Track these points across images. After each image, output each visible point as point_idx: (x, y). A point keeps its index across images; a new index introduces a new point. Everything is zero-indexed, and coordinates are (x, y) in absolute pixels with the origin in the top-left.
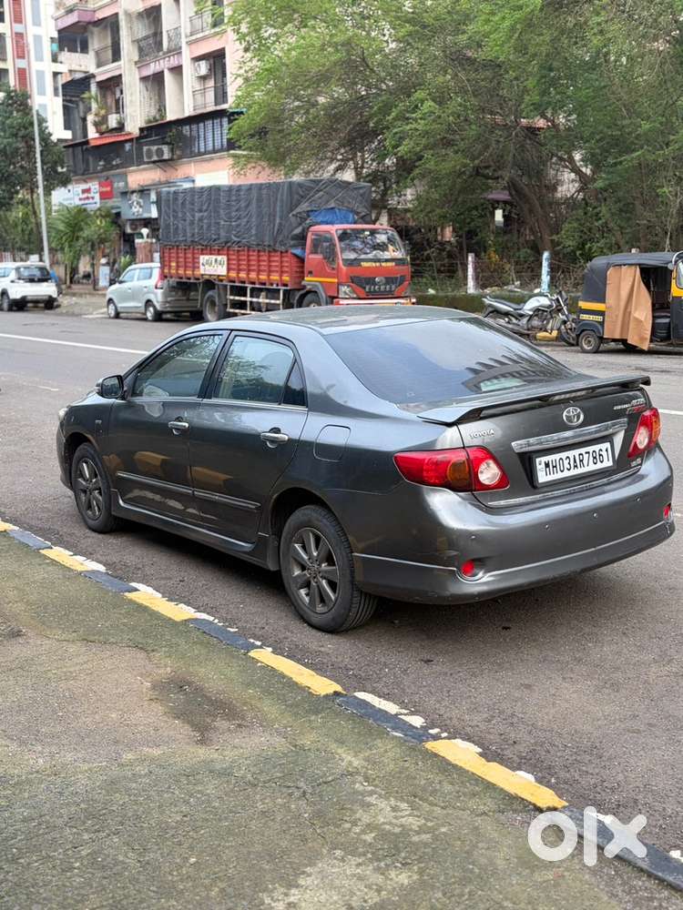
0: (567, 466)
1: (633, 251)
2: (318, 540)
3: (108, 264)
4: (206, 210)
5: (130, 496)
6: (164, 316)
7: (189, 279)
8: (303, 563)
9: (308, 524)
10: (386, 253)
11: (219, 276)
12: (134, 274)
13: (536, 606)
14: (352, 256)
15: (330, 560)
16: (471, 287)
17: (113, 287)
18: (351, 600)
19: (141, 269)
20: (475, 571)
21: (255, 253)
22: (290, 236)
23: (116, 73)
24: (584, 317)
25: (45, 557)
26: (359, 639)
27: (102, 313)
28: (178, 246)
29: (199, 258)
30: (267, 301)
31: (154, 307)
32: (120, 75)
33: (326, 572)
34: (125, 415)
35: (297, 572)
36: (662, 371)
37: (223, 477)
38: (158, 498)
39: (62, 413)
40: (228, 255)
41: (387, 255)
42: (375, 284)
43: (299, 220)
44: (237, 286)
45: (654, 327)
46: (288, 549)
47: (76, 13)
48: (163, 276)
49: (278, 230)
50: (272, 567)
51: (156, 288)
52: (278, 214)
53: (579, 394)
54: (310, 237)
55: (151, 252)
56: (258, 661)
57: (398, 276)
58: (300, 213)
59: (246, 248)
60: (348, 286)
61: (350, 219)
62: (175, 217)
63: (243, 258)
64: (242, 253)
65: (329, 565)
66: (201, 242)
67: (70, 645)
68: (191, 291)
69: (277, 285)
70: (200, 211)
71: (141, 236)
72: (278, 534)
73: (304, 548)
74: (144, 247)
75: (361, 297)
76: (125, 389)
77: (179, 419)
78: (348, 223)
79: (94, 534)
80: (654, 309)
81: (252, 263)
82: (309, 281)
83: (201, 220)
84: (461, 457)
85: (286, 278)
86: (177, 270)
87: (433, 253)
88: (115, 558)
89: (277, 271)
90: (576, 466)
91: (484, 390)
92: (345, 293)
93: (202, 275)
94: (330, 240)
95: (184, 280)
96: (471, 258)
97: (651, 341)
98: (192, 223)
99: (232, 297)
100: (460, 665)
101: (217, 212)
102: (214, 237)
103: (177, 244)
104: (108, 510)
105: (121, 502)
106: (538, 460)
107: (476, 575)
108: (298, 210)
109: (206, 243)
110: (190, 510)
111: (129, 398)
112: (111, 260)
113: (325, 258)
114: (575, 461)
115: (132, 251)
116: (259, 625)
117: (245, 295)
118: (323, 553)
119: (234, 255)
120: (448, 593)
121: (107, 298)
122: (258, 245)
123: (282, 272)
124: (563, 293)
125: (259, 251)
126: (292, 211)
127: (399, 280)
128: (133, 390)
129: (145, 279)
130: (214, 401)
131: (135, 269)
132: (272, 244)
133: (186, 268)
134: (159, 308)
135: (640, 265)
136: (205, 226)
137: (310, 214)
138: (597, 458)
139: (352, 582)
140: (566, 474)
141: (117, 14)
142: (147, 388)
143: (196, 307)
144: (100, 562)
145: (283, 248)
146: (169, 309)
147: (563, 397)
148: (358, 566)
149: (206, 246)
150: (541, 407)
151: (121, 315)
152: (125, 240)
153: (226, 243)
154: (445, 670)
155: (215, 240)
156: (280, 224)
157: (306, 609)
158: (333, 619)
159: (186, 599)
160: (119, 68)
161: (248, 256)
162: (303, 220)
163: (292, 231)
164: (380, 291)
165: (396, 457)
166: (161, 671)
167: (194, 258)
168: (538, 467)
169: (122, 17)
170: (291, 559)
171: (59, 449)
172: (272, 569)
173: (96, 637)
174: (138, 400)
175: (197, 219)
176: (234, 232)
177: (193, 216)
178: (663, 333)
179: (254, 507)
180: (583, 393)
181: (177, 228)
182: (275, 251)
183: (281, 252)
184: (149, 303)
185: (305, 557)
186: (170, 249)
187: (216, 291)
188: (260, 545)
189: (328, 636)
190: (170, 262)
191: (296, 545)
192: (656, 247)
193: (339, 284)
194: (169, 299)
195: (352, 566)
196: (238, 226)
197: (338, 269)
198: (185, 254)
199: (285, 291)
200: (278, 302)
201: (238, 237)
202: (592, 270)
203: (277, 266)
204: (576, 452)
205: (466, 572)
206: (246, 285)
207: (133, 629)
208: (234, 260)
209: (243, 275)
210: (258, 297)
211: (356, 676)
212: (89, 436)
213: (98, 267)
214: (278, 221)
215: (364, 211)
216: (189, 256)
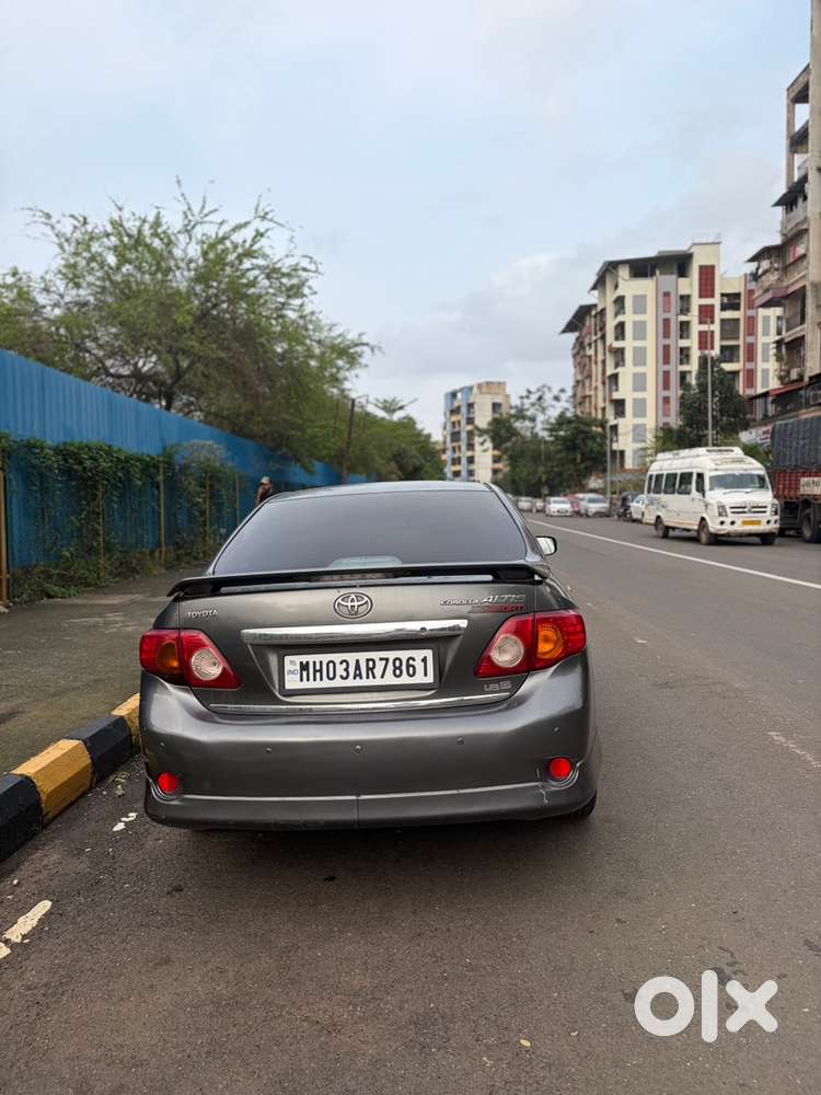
0: (341, 672)
4: (808, 438)
6: (787, 533)
11: (815, 496)
23: (799, 335)
28: (785, 471)
29: (800, 480)
32: (803, 337)
47: (771, 292)
62: (784, 446)
66: (803, 466)
68: (794, 510)
70: (803, 439)
83: (803, 447)
86: (784, 491)
90: (358, 675)
93: (802, 495)
95: (794, 500)
98: (797, 449)
102: (813, 461)
103: (785, 468)
109: (806, 467)
114: (357, 669)
133: (790, 489)
136: (806, 452)
138: (403, 668)
140: (339, 683)
141: (805, 287)
143: (799, 524)
149: (807, 469)
155: (813, 464)
160: (802, 330)
167: (796, 480)
168: (290, 668)
169: (808, 288)
175: (800, 445)
186: (778, 473)
187: (812, 509)
190: (779, 486)
198: (790, 477)
216: (793, 478)
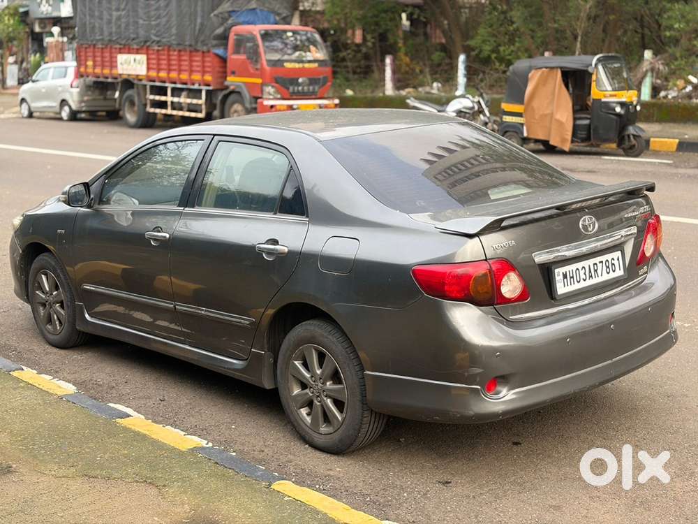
0: (583, 276)
1: (547, 54)
2: (321, 357)
3: (16, 62)
4: (124, 10)
5: (98, 309)
6: (79, 116)
7: (107, 78)
8: (304, 381)
9: (312, 340)
10: (308, 53)
11: (138, 76)
12: (48, 73)
13: (539, 418)
14: (276, 57)
15: (336, 378)
16: (389, 89)
17: (25, 87)
18: (362, 420)
19: (55, 68)
20: (499, 388)
21: (176, 53)
22: (212, 37)
24: (507, 119)
25: (18, 380)
26: (367, 460)
27: (14, 113)
28: (94, 46)
29: (116, 57)
30: (189, 101)
31: (70, 107)
33: (331, 390)
34: (94, 224)
35: (297, 391)
36: (594, 172)
37: (192, 286)
38: (121, 309)
39: (17, 221)
40: (148, 54)
41: (309, 56)
42: (298, 85)
43: (220, 20)
44: (157, 87)
45: (576, 128)
46: (287, 368)
48: (79, 75)
49: (199, 30)
50: (268, 385)
51: (72, 87)
52: (199, 13)
53: (594, 202)
54: (232, 38)
55: (62, 50)
56: (284, 495)
57: (321, 77)
58: (221, 13)
59: (166, 48)
60: (273, 87)
61: (272, 20)
62: (92, 16)
63: (164, 57)
64: (162, 52)
65: (335, 383)
66: (119, 41)
67: (71, 482)
68: (107, 90)
69: (200, 85)
70: (118, 10)
71: (52, 35)
72: (275, 350)
73: (305, 365)
74: (56, 46)
75: (285, 97)
76: (92, 196)
77: (158, 229)
78: (269, 23)
79: (55, 350)
80: (575, 112)
81: (173, 62)
82: (231, 81)
83: (119, 18)
84: (482, 270)
85: (208, 78)
86: (94, 69)
87: (349, 54)
88: (84, 376)
89: (199, 71)
90: (591, 277)
91: (492, 197)
92: (270, 94)
93: (120, 75)
94: (253, 39)
95: (101, 79)
96: (388, 60)
97: (572, 142)
98: (109, 22)
99: (152, 97)
100: (481, 487)
101: (135, 11)
102: (132, 36)
103: (94, 42)
104: (73, 324)
105: (87, 316)
106: (556, 271)
107: (498, 393)
108: (220, 10)
109: (123, 42)
110: (160, 323)
111: (96, 206)
112: (20, 59)
113: (248, 59)
114: (590, 272)
115: (41, 49)
116: (258, 448)
117: (166, 94)
118: (329, 371)
119: (153, 54)
120: (472, 413)
121: (20, 98)
122: (179, 44)
123: (204, 73)
124: (484, 95)
125: (180, 51)
126: (213, 10)
127: (321, 81)
128: (100, 197)
129: (60, 77)
130: (197, 210)
131: (49, 68)
132: (193, 43)
133: (103, 67)
134: (74, 107)
135: (561, 68)
136: (123, 26)
137: (232, 14)
138: (610, 267)
139: (364, 401)
140: (583, 284)
142: (115, 195)
143: (115, 106)
144: (69, 381)
145: (205, 49)
146: (84, 109)
147: (579, 205)
148: (369, 384)
149: (125, 45)
150: (558, 215)
151: (35, 114)
152: (33, 39)
153: (146, 42)
154: (467, 492)
155: (134, 39)
156: (202, 24)
157: (307, 429)
158: (341, 440)
159: (172, 421)
161: (169, 55)
162: (225, 20)
163: (215, 30)
164: (303, 92)
165: (414, 271)
166: (179, 510)
167: (111, 57)
168: (557, 278)
170: (291, 377)
171: (13, 259)
172: (268, 388)
173: (98, 472)
174: (106, 208)
175: (114, 18)
176: (153, 31)
177: (111, 15)
178: (583, 134)
179: (247, 322)
180: (598, 200)
181: (93, 27)
182: (197, 51)
183: (203, 52)
184: (64, 102)
185: (307, 375)
186: (86, 48)
187: (135, 90)
188: (254, 362)
189: (333, 458)
190: (86, 60)
191: (296, 362)
192: (568, 51)
193: (263, 84)
194: (86, 98)
195: (363, 386)
196: (158, 25)
197: (262, 69)
198: (102, 53)
199: (208, 92)
200: (200, 102)
201: (157, 36)
202: (514, 73)
203: (198, 66)
204: (590, 262)
205: (489, 390)
206: (167, 85)
207: (137, 461)
208: (153, 59)
209: (163, 74)
210: (179, 96)
211: (374, 503)
212: (51, 247)
213: (6, 66)
214: (199, 21)
215: (285, 13)
216: (107, 55)
